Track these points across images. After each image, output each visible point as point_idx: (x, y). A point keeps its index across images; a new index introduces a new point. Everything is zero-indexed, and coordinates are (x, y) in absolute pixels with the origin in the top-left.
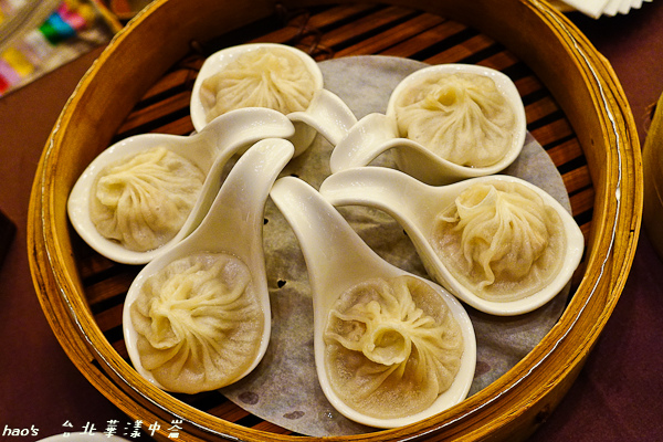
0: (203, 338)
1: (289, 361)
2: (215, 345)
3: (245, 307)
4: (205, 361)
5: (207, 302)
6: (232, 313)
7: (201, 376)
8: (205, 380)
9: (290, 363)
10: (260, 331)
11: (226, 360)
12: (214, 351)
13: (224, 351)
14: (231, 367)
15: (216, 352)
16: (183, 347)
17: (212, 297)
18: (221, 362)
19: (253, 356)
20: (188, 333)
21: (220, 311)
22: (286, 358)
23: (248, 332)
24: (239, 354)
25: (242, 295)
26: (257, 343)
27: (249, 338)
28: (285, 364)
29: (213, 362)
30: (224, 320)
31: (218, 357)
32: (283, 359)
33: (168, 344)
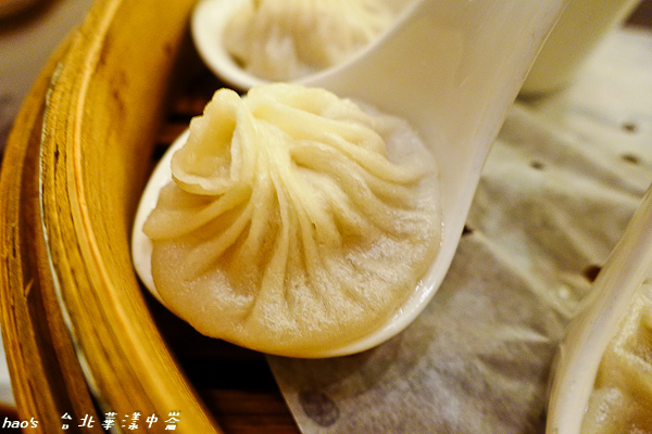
0: (293, 213)
1: (433, 374)
2: (310, 247)
3: (407, 208)
4: (269, 271)
5: (339, 140)
6: (377, 203)
7: (241, 301)
8: (245, 316)
9: (435, 381)
10: (420, 274)
11: (316, 294)
12: (301, 262)
13: (320, 273)
14: (319, 315)
15: (304, 264)
16: (237, 208)
17: (356, 141)
18: (302, 294)
19: (381, 319)
20: (263, 177)
21: (357, 176)
22: (430, 365)
23: (389, 260)
24: (350, 295)
25: (411, 184)
26: (402, 293)
27: (388, 273)
28: (424, 375)
29: (286, 284)
30: (356, 205)
31: (301, 279)
32: (422, 364)
33: (206, 186)
